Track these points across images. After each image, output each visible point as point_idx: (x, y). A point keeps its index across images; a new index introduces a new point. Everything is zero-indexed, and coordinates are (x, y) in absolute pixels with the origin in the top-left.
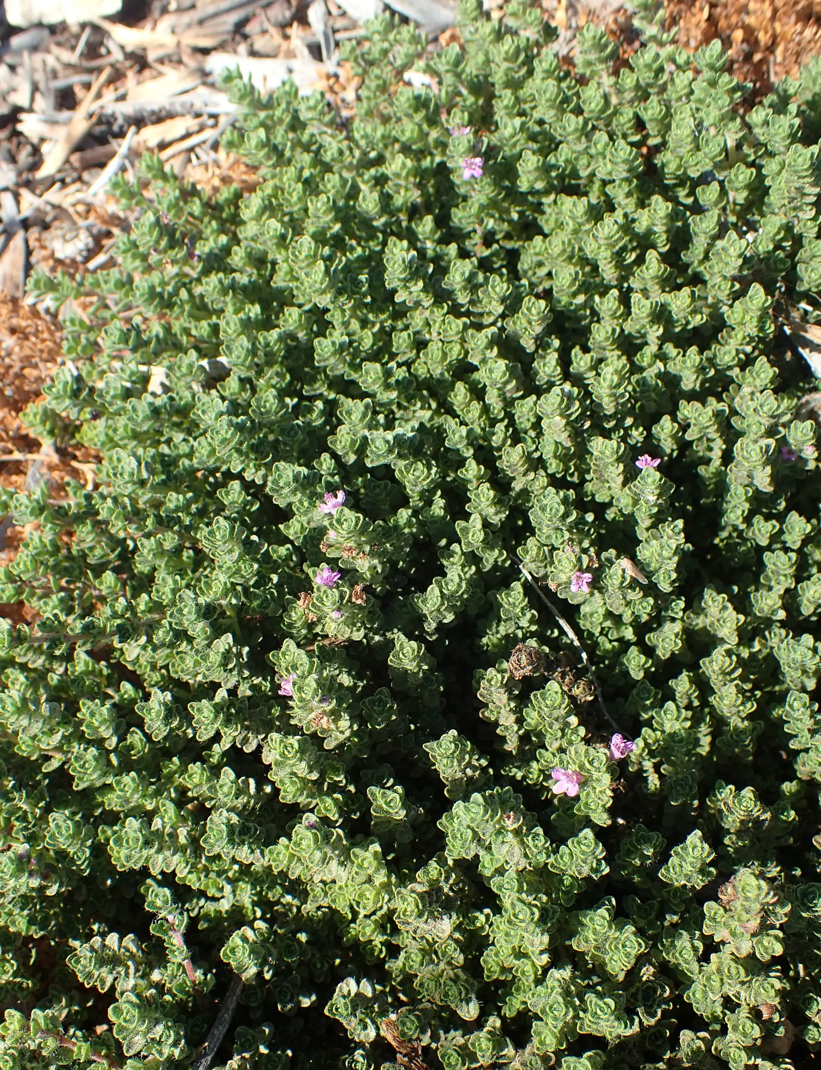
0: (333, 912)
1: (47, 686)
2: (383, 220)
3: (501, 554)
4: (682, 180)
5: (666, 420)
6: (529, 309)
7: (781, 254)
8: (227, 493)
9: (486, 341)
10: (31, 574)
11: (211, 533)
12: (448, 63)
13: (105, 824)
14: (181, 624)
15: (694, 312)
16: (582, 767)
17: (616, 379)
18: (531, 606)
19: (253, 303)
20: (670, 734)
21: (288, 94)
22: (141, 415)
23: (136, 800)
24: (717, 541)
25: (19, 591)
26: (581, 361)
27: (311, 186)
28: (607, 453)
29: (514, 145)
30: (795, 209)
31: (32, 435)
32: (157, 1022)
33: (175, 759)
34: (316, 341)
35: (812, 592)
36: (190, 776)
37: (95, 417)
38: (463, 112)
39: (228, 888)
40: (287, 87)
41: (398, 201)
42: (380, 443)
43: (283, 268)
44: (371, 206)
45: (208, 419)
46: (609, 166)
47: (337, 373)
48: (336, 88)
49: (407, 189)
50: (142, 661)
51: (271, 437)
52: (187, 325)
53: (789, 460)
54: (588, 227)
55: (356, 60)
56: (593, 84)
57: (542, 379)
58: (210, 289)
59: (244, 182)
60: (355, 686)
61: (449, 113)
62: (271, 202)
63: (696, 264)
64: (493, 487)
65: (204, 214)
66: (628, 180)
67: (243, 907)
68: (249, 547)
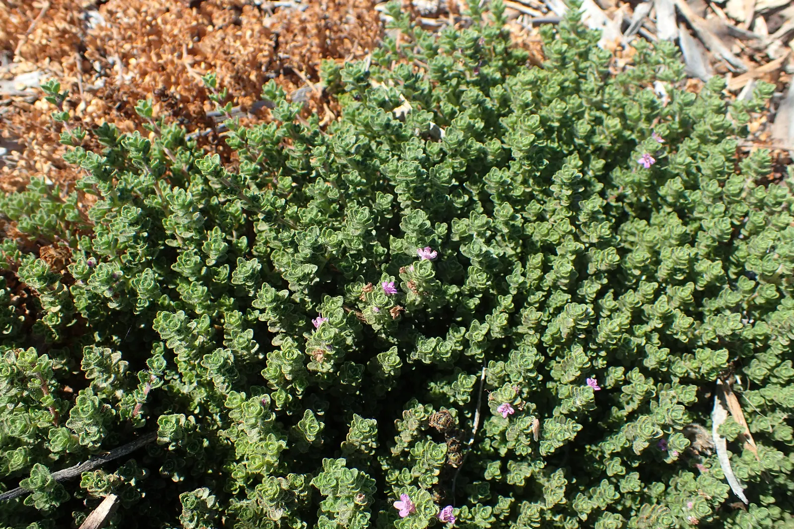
0: (232, 448)
1: (208, 201)
2: (581, 142)
3: (481, 354)
4: (739, 264)
5: (621, 369)
6: (608, 254)
7: (752, 346)
8: (382, 197)
9: (573, 248)
10: (252, 144)
11: (356, 212)
12: (683, 100)
13: (169, 295)
14: (299, 241)
15: (685, 333)
16: (419, 506)
17: (617, 329)
18: (471, 394)
19: (482, 119)
20: (475, 525)
21: (594, 37)
22: (379, 121)
23: (195, 301)
24: (587, 447)
25: (240, 146)
26: (608, 302)
27: (563, 93)
28: (579, 360)
29: (676, 168)
30: (779, 332)
31: (319, 74)
32: (96, 424)
33: (232, 300)
34: (494, 168)
35: (609, 522)
36: (231, 316)
37: (357, 99)
38: (668, 128)
39: (195, 384)
40: (596, 33)
41: (597, 139)
42: (477, 247)
43: (513, 118)
44: (582, 130)
45: (409, 155)
46: (712, 224)
47: (489, 191)
48: (618, 54)
49: (606, 138)
50: (264, 235)
51: (429, 190)
52: (442, 97)
53: (660, 448)
54: (674, 242)
55: (640, 53)
56: (741, 178)
57: (582, 292)
58: (470, 94)
59: (533, 55)
60: (350, 347)
61: (659, 122)
62: (537, 82)
63: (707, 309)
64: (508, 320)
65: (501, 54)
66: (714, 240)
67: (193, 400)
68: (367, 235)
